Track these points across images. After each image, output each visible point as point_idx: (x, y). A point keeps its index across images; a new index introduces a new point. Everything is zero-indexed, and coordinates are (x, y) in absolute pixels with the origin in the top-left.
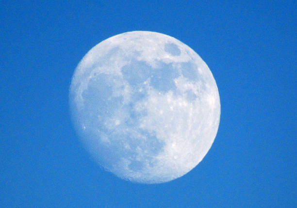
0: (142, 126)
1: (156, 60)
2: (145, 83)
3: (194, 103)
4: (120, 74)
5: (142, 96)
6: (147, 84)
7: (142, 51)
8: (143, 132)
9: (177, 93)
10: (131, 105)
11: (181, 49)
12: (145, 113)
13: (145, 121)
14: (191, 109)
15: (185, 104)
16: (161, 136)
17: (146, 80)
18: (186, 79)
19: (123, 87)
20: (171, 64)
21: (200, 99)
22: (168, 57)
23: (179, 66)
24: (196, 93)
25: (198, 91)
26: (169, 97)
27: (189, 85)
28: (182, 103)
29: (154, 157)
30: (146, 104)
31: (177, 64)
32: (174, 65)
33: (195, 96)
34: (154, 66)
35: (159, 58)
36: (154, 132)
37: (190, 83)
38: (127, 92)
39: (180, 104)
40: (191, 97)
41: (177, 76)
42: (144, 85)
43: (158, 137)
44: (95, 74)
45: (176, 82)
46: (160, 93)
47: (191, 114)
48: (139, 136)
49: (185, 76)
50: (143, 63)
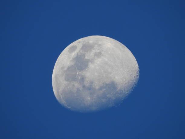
0: (97, 88)
1: (71, 61)
2: (77, 73)
3: (102, 55)
4: (67, 82)
5: (83, 79)
6: (79, 73)
7: (64, 65)
8: (101, 89)
9: (92, 61)
10: (84, 87)
11: (76, 45)
12: (92, 83)
13: (95, 85)
14: (104, 58)
15: (100, 60)
16: (108, 81)
17: (76, 72)
18: (89, 52)
19: (73, 85)
20: (77, 55)
21: (103, 51)
22: (74, 54)
23: (81, 51)
24: (99, 51)
25: (98, 49)
26: (91, 66)
27: (92, 52)
28: (98, 61)
29: (117, 90)
30: (87, 79)
31: (79, 51)
32: (79, 54)
33: (100, 53)
34: (73, 64)
35: (71, 59)
36: (103, 83)
37: (92, 51)
38: (77, 85)
39: (98, 62)
40: (98, 55)
41: (84, 55)
42: (78, 74)
43: (107, 83)
44: (61, 94)
45: (87, 58)
46: (87, 69)
47: (107, 60)
48: (101, 92)
49: (87, 52)
50: (69, 68)
